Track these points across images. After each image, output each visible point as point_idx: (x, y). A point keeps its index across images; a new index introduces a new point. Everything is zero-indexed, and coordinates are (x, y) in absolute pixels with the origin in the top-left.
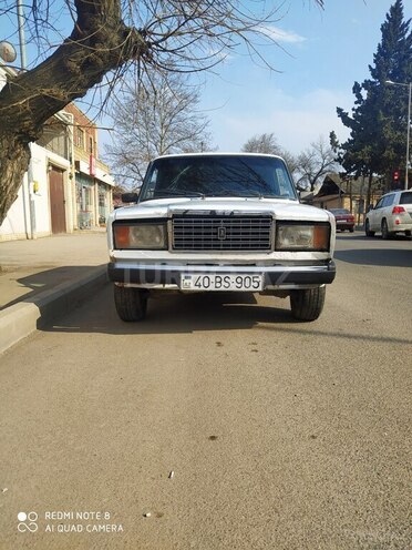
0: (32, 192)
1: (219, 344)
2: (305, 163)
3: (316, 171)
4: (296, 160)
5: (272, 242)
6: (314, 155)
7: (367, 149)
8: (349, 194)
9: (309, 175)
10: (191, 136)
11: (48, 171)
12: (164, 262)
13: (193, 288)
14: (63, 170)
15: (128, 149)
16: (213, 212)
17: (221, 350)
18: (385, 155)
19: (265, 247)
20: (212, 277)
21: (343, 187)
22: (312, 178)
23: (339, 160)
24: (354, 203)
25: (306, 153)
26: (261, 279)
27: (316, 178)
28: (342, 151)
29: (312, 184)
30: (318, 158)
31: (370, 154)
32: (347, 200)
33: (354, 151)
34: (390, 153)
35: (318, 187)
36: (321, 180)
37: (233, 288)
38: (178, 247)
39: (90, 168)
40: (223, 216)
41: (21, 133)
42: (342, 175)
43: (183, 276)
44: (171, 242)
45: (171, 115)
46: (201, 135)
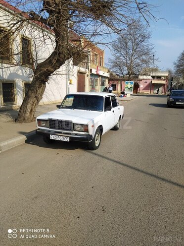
0: (69, 84)
5: (72, 129)
11: (77, 75)
13: (53, 139)
14: (85, 74)
20: (57, 136)
26: (69, 138)
37: (62, 140)
39: (97, 71)
40: (60, 121)
43: (50, 135)
44: (49, 126)
45: (137, 44)
46: (150, 53)
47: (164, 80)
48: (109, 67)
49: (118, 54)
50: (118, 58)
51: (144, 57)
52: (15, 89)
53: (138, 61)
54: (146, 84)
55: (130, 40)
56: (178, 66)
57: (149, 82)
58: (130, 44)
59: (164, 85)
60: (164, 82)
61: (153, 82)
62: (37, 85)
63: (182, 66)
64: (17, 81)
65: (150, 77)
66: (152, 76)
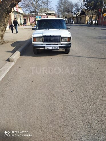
1: (52, 58)
2: (76, 5)
3: (79, 8)
4: (74, 5)
5: (61, 41)
6: (79, 3)
7: (93, 2)
8: (88, 15)
9: (77, 9)
12: (42, 44)
13: (47, 49)
16: (50, 35)
17: (52, 59)
18: (97, 4)
19: (59, 42)
20: (50, 47)
21: (86, 13)
22: (78, 10)
23: (85, 5)
24: (89, 17)
25: (77, 2)
26: (59, 47)
27: (79, 10)
28: (86, 3)
29: (78, 12)
30: (80, 4)
31: (93, 4)
32: (87, 17)
33: (89, 3)
34: (99, 4)
35: (80, 13)
36: (80, 11)
37: (54, 49)
38: (44, 42)
40: (52, 36)
41: (8, 11)
42: (86, 10)
43: (45, 47)
44: (43, 41)
56: (58, 7)
65: (45, 14)
66: (46, 14)
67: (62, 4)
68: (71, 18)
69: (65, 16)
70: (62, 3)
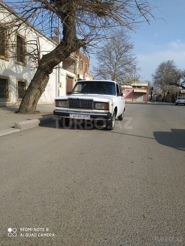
0: (59, 86)
5: (93, 107)
10: (129, 63)
11: (66, 79)
13: (73, 118)
14: (73, 78)
15: (101, 69)
20: (77, 115)
26: (89, 116)
37: (82, 118)
38: (70, 107)
39: (84, 77)
40: (80, 100)
43: (70, 114)
44: (68, 106)
45: (121, 54)
46: (133, 63)
47: (145, 89)
48: (94, 75)
49: (102, 63)
50: (102, 66)
51: (127, 66)
52: (9, 86)
53: (121, 70)
54: (129, 93)
55: (114, 49)
56: (156, 78)
57: (131, 91)
58: (113, 54)
59: (145, 93)
60: (145, 91)
61: (135, 91)
62: (41, 77)
63: (159, 78)
64: (11, 78)
65: (131, 87)
66: (133, 86)
67: (163, 73)
68: (176, 95)
69: (166, 91)
70: (162, 71)
